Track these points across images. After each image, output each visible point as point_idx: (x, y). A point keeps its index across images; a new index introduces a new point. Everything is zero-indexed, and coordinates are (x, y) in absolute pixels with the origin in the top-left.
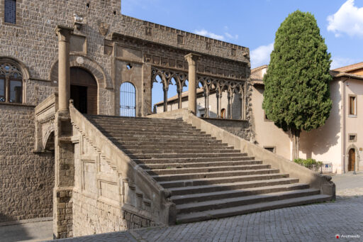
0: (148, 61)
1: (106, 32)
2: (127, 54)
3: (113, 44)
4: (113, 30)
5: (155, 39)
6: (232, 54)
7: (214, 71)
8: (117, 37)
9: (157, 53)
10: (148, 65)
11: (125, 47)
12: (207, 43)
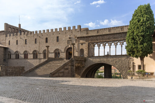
0: (87, 42)
1: (76, 37)
2: (81, 41)
3: (77, 40)
4: (78, 36)
5: (89, 35)
6: (121, 30)
7: (112, 38)
8: (78, 38)
9: (90, 39)
10: (87, 43)
11: (81, 40)
12: (109, 30)
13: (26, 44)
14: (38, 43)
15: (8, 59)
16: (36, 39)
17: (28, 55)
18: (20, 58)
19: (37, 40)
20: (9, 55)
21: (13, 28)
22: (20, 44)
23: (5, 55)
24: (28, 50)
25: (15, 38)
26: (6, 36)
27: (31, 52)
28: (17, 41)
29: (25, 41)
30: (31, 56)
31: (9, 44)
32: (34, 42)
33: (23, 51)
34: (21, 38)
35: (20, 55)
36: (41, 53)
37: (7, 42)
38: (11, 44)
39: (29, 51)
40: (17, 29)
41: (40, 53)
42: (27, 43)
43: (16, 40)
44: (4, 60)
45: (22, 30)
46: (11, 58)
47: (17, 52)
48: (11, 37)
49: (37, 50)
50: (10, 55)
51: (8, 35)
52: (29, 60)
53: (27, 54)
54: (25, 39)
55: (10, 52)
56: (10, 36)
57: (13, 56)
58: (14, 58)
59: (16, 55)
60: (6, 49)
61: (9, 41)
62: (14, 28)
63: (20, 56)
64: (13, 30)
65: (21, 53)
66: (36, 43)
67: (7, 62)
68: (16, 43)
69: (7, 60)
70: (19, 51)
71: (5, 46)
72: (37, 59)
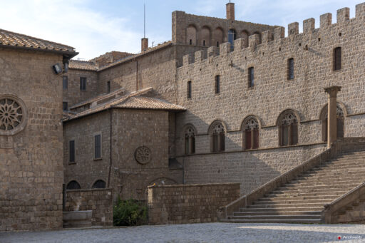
13: (251, 85)
14: (299, 79)
15: (186, 155)
16: (291, 60)
17: (261, 131)
18: (226, 150)
19: (296, 61)
20: (187, 139)
21: (206, 27)
22: (230, 88)
23: (174, 139)
24: (257, 113)
25: (210, 67)
26: (179, 64)
27: (272, 121)
28: (217, 77)
29: (246, 74)
30: (269, 138)
31: (189, 96)
32: (284, 74)
33: (241, 121)
34: (232, 65)
35: (228, 136)
36: (312, 118)
37: (180, 89)
38: (194, 92)
39: (264, 116)
40: (220, 28)
41: (309, 122)
42: (255, 81)
43: (215, 73)
44: (170, 159)
45: (239, 30)
46: (197, 151)
47: (217, 123)
48: (197, 65)
49: (295, 107)
50: (193, 139)
51: (186, 58)
52: (262, 156)
53: (256, 131)
54: (249, 64)
55: (190, 127)
56: (192, 61)
57: (204, 144)
58: (208, 149)
59: (215, 136)
60: (176, 115)
61: (189, 83)
62: (210, 24)
63: (230, 141)
64: (206, 32)
65: (233, 129)
66: (290, 76)
67: (182, 169)
68: (213, 88)
69: (180, 160)
70: (224, 119)
71: (174, 106)
72: (294, 148)
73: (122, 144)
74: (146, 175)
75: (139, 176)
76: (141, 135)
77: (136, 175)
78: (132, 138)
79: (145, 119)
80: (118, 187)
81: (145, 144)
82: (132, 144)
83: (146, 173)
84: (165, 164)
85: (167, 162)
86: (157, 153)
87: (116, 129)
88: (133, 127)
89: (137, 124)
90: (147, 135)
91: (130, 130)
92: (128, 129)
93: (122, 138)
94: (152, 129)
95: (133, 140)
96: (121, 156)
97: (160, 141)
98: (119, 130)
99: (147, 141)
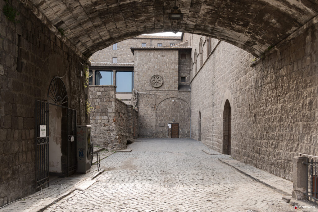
73: (141, 74)
74: (160, 96)
75: (153, 95)
76: (156, 67)
77: (150, 95)
78: (149, 69)
79: (159, 56)
80: (134, 102)
81: (158, 74)
82: (149, 73)
83: (159, 94)
84: (175, 88)
85: (177, 86)
86: (168, 80)
87: (136, 63)
88: (150, 62)
89: (152, 60)
90: (161, 67)
91: (147, 64)
92: (145, 64)
93: (140, 69)
94: (164, 63)
95: (149, 71)
96: (139, 81)
97: (171, 72)
98: (138, 64)
99: (160, 72)
